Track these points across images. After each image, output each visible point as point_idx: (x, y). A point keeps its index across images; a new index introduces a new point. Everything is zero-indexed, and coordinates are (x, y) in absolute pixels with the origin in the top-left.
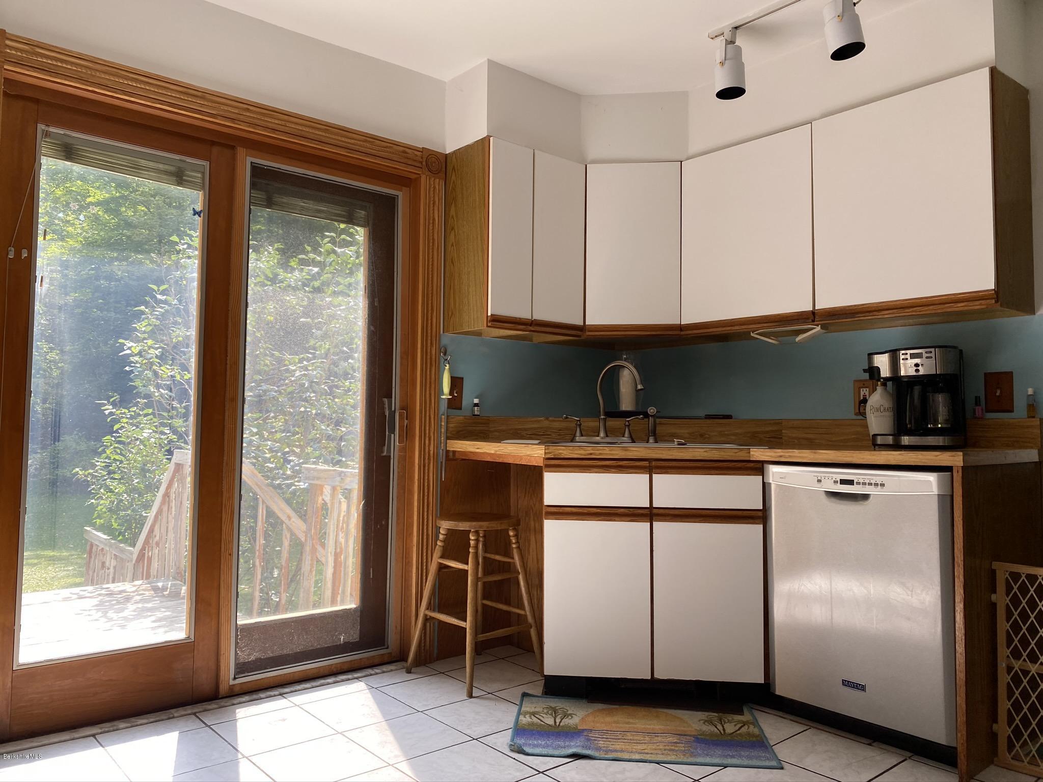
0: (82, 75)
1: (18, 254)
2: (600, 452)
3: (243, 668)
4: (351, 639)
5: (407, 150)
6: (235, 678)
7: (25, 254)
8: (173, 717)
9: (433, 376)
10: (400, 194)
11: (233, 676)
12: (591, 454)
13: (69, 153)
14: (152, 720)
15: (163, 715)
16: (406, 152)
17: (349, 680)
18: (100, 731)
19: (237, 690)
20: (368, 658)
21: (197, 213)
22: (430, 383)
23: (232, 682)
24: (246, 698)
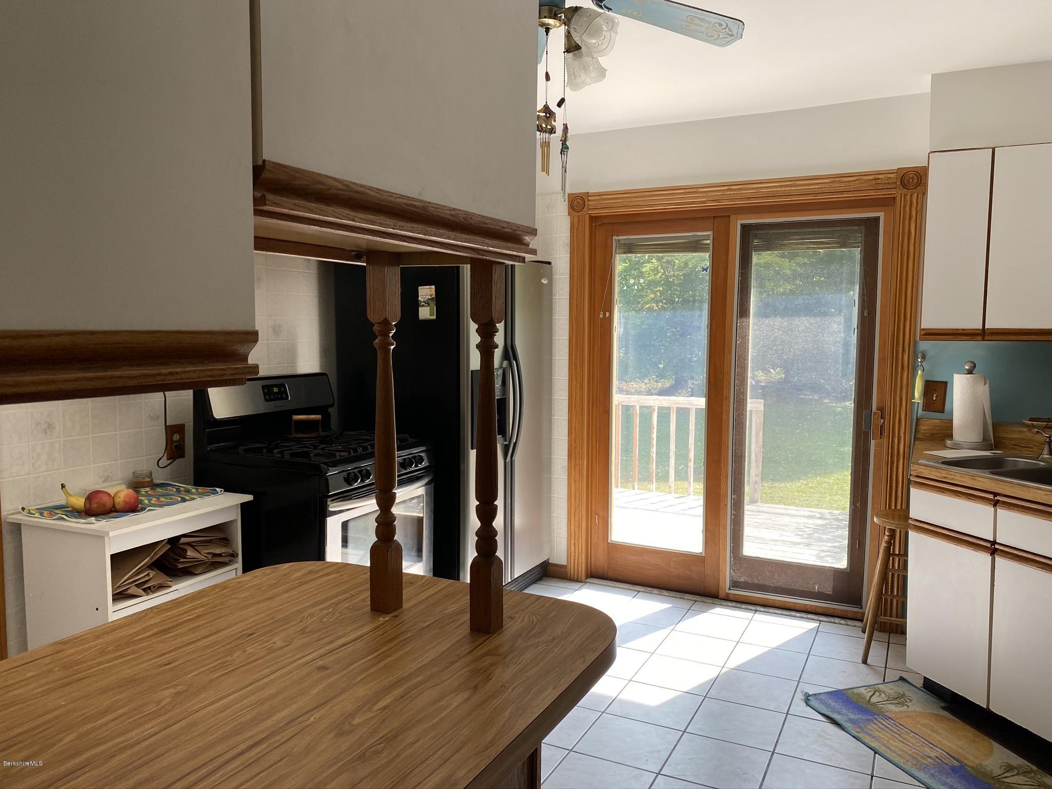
0: (626, 203)
1: (605, 315)
2: (953, 477)
3: (735, 584)
4: (824, 591)
5: (878, 176)
6: (730, 589)
7: (608, 315)
8: (683, 598)
9: (905, 382)
10: (881, 215)
11: (728, 588)
12: (945, 478)
13: (629, 248)
14: (671, 595)
15: (679, 595)
16: (876, 179)
17: (813, 619)
18: (643, 590)
19: (731, 597)
20: (841, 610)
21: (705, 269)
22: (901, 387)
23: (727, 591)
24: (734, 604)
